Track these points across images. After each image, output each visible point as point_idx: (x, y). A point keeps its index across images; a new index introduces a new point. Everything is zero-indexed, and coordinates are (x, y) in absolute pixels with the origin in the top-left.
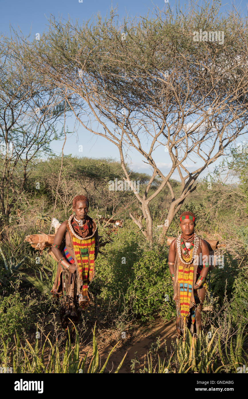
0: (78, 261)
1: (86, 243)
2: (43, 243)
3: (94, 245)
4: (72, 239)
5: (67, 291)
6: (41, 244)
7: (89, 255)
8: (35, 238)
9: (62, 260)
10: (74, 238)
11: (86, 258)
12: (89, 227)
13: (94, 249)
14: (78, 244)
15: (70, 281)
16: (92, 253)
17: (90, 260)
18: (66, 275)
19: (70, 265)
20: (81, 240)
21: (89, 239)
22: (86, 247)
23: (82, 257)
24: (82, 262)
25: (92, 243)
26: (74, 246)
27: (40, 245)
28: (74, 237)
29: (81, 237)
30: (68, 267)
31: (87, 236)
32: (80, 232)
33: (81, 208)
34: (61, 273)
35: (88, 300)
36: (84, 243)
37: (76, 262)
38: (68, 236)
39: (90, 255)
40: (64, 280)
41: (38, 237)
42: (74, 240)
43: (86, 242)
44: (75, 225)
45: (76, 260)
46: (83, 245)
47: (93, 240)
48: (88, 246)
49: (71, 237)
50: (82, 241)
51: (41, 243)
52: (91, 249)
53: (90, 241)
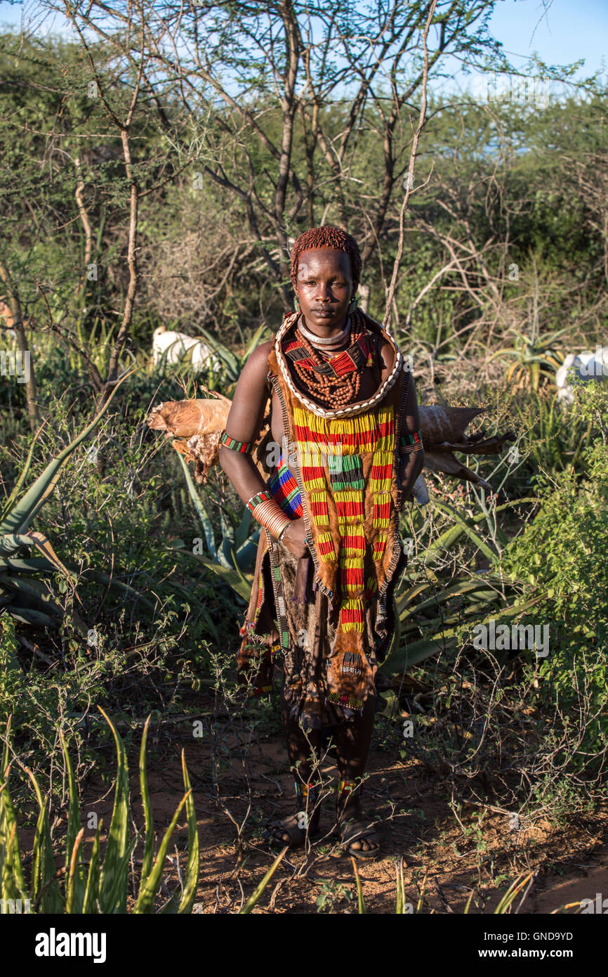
0: (317, 509)
1: (350, 432)
2: (213, 437)
3: (390, 442)
4: (289, 413)
5: (292, 631)
6: (206, 441)
7: (367, 483)
8: (186, 415)
9: (257, 503)
10: (297, 411)
11: (356, 497)
12: (364, 362)
13: (390, 460)
14: (316, 437)
15: (303, 589)
16: (381, 473)
17: (371, 503)
18: (282, 567)
19: (287, 522)
20: (329, 421)
21: (363, 413)
22: (352, 448)
23: (333, 489)
24: (332, 513)
25: (376, 435)
27: (200, 445)
28: (300, 405)
29: (326, 406)
30: (280, 530)
31: (353, 401)
32: (323, 384)
33: (312, 282)
34: (263, 555)
35: (364, 670)
36: (340, 431)
37: (307, 513)
38: (277, 406)
39: (373, 484)
40: (280, 584)
41: (196, 410)
42: (298, 419)
43: (348, 428)
44: (302, 353)
45: (308, 501)
46: (337, 439)
47: (384, 418)
48: (362, 447)
49: (288, 406)
50: (333, 424)
51: (205, 436)
52: (377, 456)
53: (366, 424)
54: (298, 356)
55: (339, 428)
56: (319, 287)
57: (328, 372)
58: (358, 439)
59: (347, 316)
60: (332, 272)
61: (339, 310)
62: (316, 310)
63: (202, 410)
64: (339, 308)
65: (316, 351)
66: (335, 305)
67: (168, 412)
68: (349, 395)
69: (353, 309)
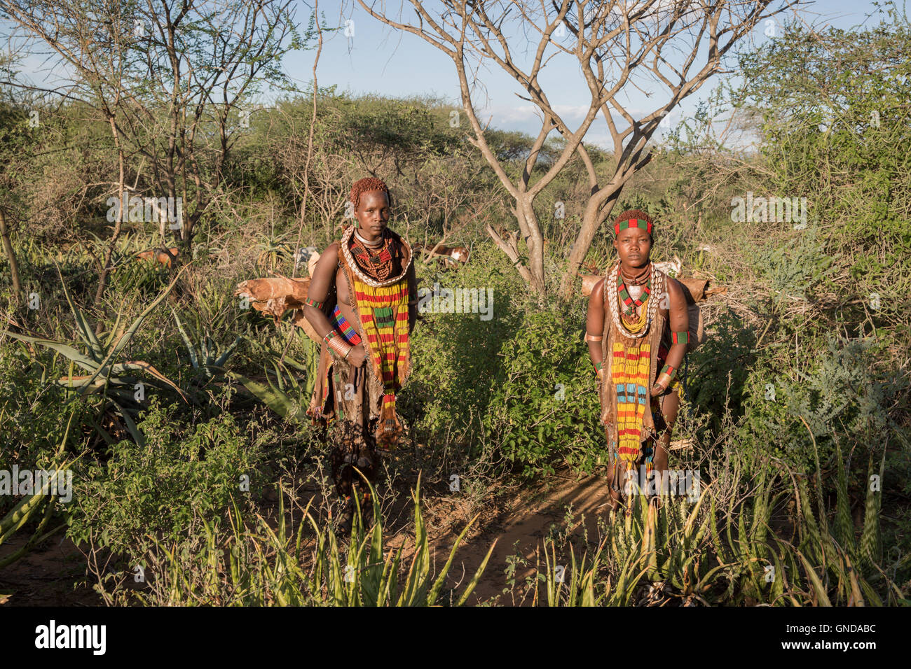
0: (371, 339)
1: (387, 294)
2: (281, 300)
3: (406, 298)
4: (352, 285)
5: (345, 410)
6: (277, 303)
7: (395, 323)
9: (331, 337)
10: (356, 283)
11: (389, 331)
12: (394, 255)
13: (406, 309)
14: (369, 298)
16: (402, 317)
17: (397, 335)
18: (341, 373)
19: (351, 348)
20: (376, 288)
21: (395, 284)
22: (388, 303)
23: (378, 327)
24: (379, 341)
25: (401, 294)
26: (360, 303)
28: (358, 280)
29: (374, 279)
30: (346, 353)
31: (390, 277)
32: (372, 268)
33: (372, 210)
34: (329, 367)
35: (397, 429)
36: (382, 294)
37: (365, 341)
38: (342, 280)
39: (399, 324)
40: (339, 384)
41: (267, 284)
42: (358, 287)
43: (386, 292)
44: (359, 250)
45: (365, 335)
46: (381, 299)
47: (404, 286)
48: (393, 303)
49: (351, 280)
50: (378, 290)
52: (400, 308)
53: (395, 290)
54: (357, 252)
55: (382, 292)
56: (376, 213)
57: (377, 260)
58: (392, 298)
60: (381, 205)
65: (367, 249)
68: (388, 272)
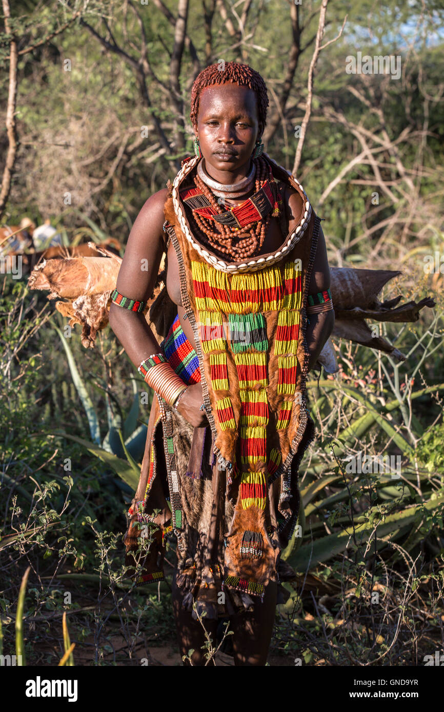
0: (216, 372)
1: (254, 288)
2: (102, 298)
3: (297, 300)
4: (186, 267)
5: (186, 509)
6: (93, 302)
7: (271, 345)
8: (71, 273)
9: (149, 366)
10: (195, 265)
11: (260, 360)
12: (267, 212)
13: (297, 319)
14: (215, 293)
15: (198, 462)
16: (287, 334)
17: (275, 366)
19: (183, 387)
20: (230, 276)
21: (268, 268)
22: (255, 306)
23: (233, 351)
24: (232, 376)
25: (282, 291)
26: (199, 302)
27: (87, 306)
28: (198, 258)
29: (228, 259)
30: (175, 396)
31: (257, 254)
32: (224, 235)
33: (215, 123)
35: (266, 551)
36: (243, 287)
37: (205, 377)
38: (172, 259)
39: (278, 346)
41: (83, 268)
42: (196, 273)
43: (251, 284)
44: (202, 200)
45: (206, 364)
46: (240, 297)
47: (291, 274)
48: (266, 305)
49: (185, 260)
50: (234, 280)
51: (92, 297)
52: (283, 316)
53: (271, 280)
54: (197, 204)
55: (241, 283)
56: (222, 127)
57: (230, 222)
58: (263, 296)
59: (252, 161)
60: (236, 111)
61: (243, 153)
62: (218, 153)
63: (89, 269)
64: (242, 151)
65: (217, 199)
66: (238, 148)
67: (52, 271)
68: (253, 247)
69: (258, 154)
